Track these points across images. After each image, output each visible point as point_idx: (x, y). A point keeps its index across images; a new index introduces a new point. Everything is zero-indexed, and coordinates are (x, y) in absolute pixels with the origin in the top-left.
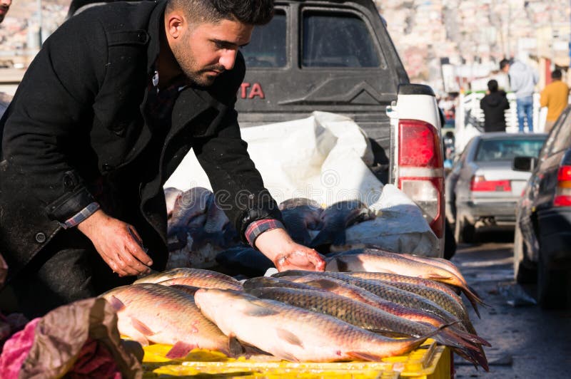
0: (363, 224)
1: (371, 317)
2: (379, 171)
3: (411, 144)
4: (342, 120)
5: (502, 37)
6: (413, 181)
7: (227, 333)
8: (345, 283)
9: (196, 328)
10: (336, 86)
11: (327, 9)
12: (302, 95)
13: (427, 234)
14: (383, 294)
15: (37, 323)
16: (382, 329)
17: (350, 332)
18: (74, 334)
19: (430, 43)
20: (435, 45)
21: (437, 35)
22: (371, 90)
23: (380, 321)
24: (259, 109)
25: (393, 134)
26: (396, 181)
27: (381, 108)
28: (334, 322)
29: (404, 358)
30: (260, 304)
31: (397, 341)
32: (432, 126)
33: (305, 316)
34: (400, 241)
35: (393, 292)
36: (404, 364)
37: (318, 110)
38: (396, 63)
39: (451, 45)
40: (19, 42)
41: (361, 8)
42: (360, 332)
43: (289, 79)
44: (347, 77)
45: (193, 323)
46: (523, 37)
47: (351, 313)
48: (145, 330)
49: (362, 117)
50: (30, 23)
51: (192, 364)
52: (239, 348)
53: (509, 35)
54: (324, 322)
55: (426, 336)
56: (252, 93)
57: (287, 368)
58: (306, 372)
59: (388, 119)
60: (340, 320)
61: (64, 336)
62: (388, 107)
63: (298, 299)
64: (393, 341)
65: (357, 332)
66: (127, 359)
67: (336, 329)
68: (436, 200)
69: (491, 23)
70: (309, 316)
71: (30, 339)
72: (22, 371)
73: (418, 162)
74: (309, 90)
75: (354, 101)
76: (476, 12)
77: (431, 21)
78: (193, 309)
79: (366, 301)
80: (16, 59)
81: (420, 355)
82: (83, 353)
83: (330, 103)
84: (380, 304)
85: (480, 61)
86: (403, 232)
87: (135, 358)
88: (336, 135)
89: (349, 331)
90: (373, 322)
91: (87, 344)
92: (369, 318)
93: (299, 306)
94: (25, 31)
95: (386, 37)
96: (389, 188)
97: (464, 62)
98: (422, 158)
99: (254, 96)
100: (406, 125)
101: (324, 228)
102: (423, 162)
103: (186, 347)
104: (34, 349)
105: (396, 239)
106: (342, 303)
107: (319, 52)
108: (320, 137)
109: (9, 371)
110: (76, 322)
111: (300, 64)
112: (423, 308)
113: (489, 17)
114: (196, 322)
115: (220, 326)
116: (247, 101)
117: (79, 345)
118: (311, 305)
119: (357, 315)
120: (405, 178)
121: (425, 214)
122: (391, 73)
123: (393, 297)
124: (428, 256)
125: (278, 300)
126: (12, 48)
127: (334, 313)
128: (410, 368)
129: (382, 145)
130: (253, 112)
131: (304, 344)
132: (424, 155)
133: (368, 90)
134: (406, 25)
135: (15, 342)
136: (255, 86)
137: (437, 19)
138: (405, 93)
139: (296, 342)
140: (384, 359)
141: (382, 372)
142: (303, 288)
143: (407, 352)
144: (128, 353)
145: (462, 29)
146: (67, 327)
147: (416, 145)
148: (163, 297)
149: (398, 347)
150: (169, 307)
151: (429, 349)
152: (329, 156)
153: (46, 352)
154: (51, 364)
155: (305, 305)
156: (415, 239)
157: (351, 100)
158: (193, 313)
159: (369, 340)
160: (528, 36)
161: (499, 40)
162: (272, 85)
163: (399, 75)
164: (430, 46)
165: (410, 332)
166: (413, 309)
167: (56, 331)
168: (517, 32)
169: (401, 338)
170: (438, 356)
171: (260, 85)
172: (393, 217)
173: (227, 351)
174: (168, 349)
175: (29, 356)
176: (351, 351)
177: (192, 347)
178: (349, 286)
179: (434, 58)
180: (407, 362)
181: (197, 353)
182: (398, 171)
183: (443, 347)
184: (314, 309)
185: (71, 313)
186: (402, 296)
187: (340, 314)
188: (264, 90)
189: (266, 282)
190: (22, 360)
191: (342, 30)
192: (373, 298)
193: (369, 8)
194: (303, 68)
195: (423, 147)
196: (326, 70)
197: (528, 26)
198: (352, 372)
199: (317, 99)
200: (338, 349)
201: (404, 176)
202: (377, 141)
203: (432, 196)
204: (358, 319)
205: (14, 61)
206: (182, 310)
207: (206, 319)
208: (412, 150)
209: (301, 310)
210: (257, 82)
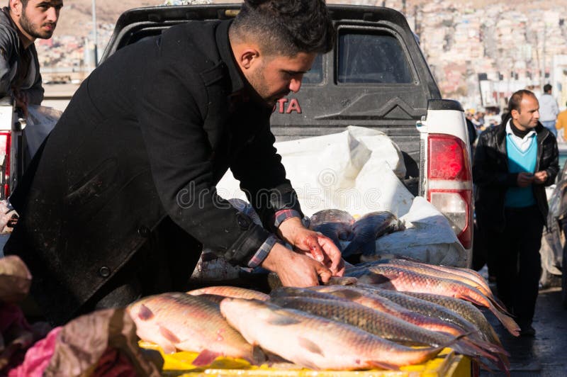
0: (393, 235)
1: (391, 327)
2: (410, 184)
3: (440, 158)
4: (376, 134)
5: (537, 54)
6: (442, 193)
7: (251, 341)
8: (368, 293)
9: (221, 336)
10: (369, 102)
11: (362, 27)
12: (337, 110)
13: (454, 245)
14: (403, 302)
15: (58, 333)
16: (401, 338)
17: (370, 341)
18: (94, 343)
19: (469, 59)
20: (474, 61)
21: (475, 52)
22: (404, 105)
23: (400, 330)
24: (297, 124)
25: (423, 148)
26: (426, 193)
27: (412, 122)
28: (354, 331)
29: (421, 367)
30: (282, 314)
31: (415, 350)
32: (461, 140)
33: (326, 325)
34: (428, 251)
35: (414, 301)
36: (420, 373)
37: (352, 125)
38: (428, 79)
39: (489, 62)
40: (76, 59)
41: (395, 26)
42: (379, 341)
43: (325, 95)
44: (381, 93)
45: (219, 332)
46: (558, 54)
47: (371, 323)
48: (173, 338)
49: (395, 131)
50: (86, 40)
51: (214, 371)
52: (262, 356)
53: (545, 52)
54: (344, 331)
55: (443, 345)
56: (290, 108)
59: (418, 133)
60: (361, 330)
61: (84, 344)
62: (418, 122)
63: (321, 308)
64: (411, 351)
65: (376, 342)
66: (146, 368)
67: (356, 338)
68: (464, 211)
69: (527, 40)
70: (330, 326)
71: (51, 348)
73: (447, 175)
74: (344, 105)
75: (388, 116)
76: (512, 30)
77: (469, 38)
78: (219, 318)
79: (389, 311)
80: (73, 76)
81: (436, 364)
82: (103, 362)
83: (364, 118)
84: (402, 314)
85: (517, 77)
86: (431, 243)
87: (154, 367)
88: (370, 148)
89: (368, 340)
90: (393, 332)
91: (107, 352)
92: (389, 327)
93: (321, 315)
94: (82, 49)
95: (419, 54)
96: (419, 200)
97: (501, 78)
98: (451, 171)
99: (291, 111)
100: (434, 140)
101: (354, 239)
102: (451, 176)
103: (211, 354)
104: (54, 358)
105: (424, 249)
106: (363, 313)
107: (354, 69)
108: (354, 151)
110: (95, 332)
111: (336, 80)
112: (442, 317)
113: (525, 34)
114: (221, 330)
115: (244, 335)
116: (284, 115)
117: (98, 353)
118: (333, 314)
119: (378, 324)
120: (434, 191)
121: (454, 225)
122: (423, 88)
123: (413, 305)
124: (455, 266)
125: (302, 309)
126: (69, 65)
127: (356, 323)
129: (414, 159)
130: (291, 126)
131: (325, 352)
132: (453, 169)
133: (401, 105)
134: (445, 42)
135: (37, 351)
136: (293, 101)
137: (475, 37)
138: (435, 108)
139: (316, 350)
140: (401, 369)
142: (327, 298)
143: (424, 362)
144: (147, 361)
145: (499, 46)
146: (87, 336)
147: (445, 159)
148: (190, 305)
149: (416, 356)
150: (196, 316)
151: (446, 358)
152: (363, 169)
153: (66, 361)
154: (71, 373)
155: (327, 314)
156: (443, 250)
157: (384, 115)
158: (218, 323)
159: (388, 349)
160: (563, 53)
161: (535, 57)
162: (309, 100)
163: (431, 92)
164: (469, 62)
165: (429, 342)
166: (434, 318)
167: (76, 340)
168: (552, 49)
170: (455, 365)
171: (297, 100)
172: (422, 228)
173: (250, 358)
174: (195, 357)
175: (50, 364)
176: (370, 359)
177: (218, 355)
178: (372, 296)
179: (472, 74)
180: (423, 371)
181: (222, 361)
182: (428, 184)
183: (461, 356)
184: (336, 318)
185: (91, 322)
186: (422, 305)
187: (361, 324)
188: (301, 105)
189: (291, 291)
190: (43, 368)
191: (376, 47)
192: (395, 307)
193: (402, 26)
194: (339, 83)
195: (452, 161)
196: (361, 86)
197: (563, 44)
199: (351, 114)
200: (357, 357)
201: (434, 188)
202: (409, 154)
203: (460, 208)
205: (72, 78)
206: (208, 318)
207: (231, 327)
208: (441, 164)
209: (322, 319)
210: (294, 98)
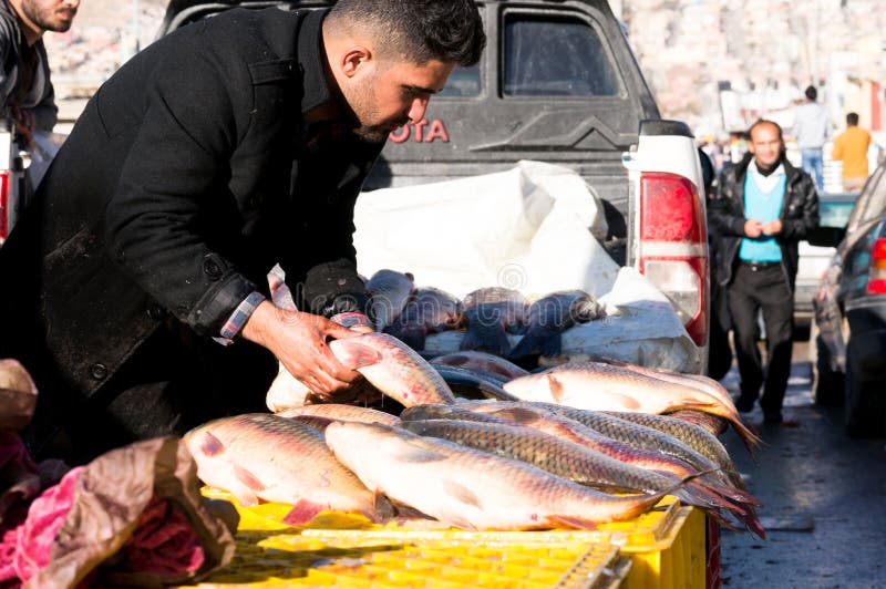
1: (584, 464)
2: (614, 248)
3: (658, 209)
4: (560, 174)
5: (807, 51)
6: (664, 262)
7: (372, 488)
8: (549, 413)
9: (327, 480)
10: (552, 124)
11: (539, 11)
12: (503, 137)
13: (681, 340)
14: (604, 429)
15: (78, 475)
16: (600, 481)
17: (553, 486)
18: (133, 491)
19: (702, 59)
20: (711, 62)
21: (713, 49)
22: (604, 129)
23: (598, 470)
24: (441, 158)
25: (633, 194)
26: (637, 262)
27: (617, 155)
28: (528, 471)
29: (629, 525)
30: (421, 445)
31: (620, 500)
32: (690, 181)
33: (485, 462)
34: (640, 350)
35: (620, 425)
36: (626, 534)
37: (526, 159)
38: (641, 90)
39: (734, 63)
41: (589, 9)
42: (566, 486)
43: (485, 114)
44: (569, 111)
45: (323, 473)
46: (838, 50)
47: (554, 457)
48: (253, 483)
49: (590, 169)
50: (123, 33)
51: (316, 532)
52: (391, 509)
53: (818, 48)
54: (514, 471)
55: (662, 492)
56: (430, 134)
57: (453, 540)
58: (481, 546)
59: (624, 171)
60: (538, 469)
61: (118, 493)
62: (625, 154)
63: (478, 437)
64: (614, 500)
65: (561, 486)
66: (212, 527)
67: (531, 482)
68: (695, 290)
69: (791, 30)
70: (491, 462)
71: (68, 498)
72: (55, 545)
73: (669, 235)
74: (514, 129)
75: (580, 145)
76: (769, 15)
77: (704, 28)
78: (323, 452)
79: (580, 440)
81: (653, 520)
82: (146, 519)
83: (544, 148)
84: (600, 444)
85: (776, 86)
86: (646, 337)
87: (224, 526)
88: (552, 195)
89: (550, 485)
90: (588, 471)
91: (152, 504)
92: (581, 464)
93: (478, 447)
94: (116, 46)
95: (626, 52)
96: (626, 273)
97: (752, 87)
98: (675, 229)
99: (433, 139)
100: (649, 181)
101: (529, 332)
102: (676, 235)
103: (312, 507)
104: (73, 512)
105: (634, 347)
106: (541, 443)
107: (528, 74)
108: (528, 199)
109: (35, 545)
110: (135, 473)
111: (501, 91)
112: (663, 449)
113: (789, 21)
114: (327, 471)
115: (362, 477)
116: (423, 146)
117: (138, 506)
118: (496, 446)
119: (564, 460)
120: (650, 258)
121: (679, 310)
122: (633, 103)
123: (618, 433)
124: (682, 372)
125: (448, 438)
126: (98, 70)
127: (530, 457)
128: (636, 539)
129: (620, 210)
130: (433, 161)
131: (484, 503)
132: (679, 224)
133: (600, 129)
134: (667, 34)
135: (46, 503)
136: (435, 123)
137: (712, 25)
138: (650, 133)
139: (472, 500)
141: (593, 546)
142: (487, 421)
143: (634, 516)
144: (213, 519)
145: (749, 40)
146: (121, 480)
147: (666, 210)
148: (280, 434)
149: (622, 507)
151: (668, 511)
152: (542, 227)
153: (91, 518)
154: (98, 535)
155: (488, 445)
156: (663, 348)
157: (574, 144)
158: (322, 459)
159: (579, 497)
160: (846, 49)
161: (803, 55)
162: (460, 123)
163: (645, 108)
164: (703, 65)
165: (642, 486)
166: (649, 452)
167: (105, 486)
168: (830, 43)
169: (628, 495)
170: (681, 521)
171: (443, 123)
172: (631, 315)
173: (370, 512)
174: (286, 511)
175: (66, 523)
176: (552, 513)
177: (321, 508)
178: (555, 417)
179: (709, 81)
180: (632, 531)
181: (327, 517)
182: (639, 247)
183: (690, 508)
184: (500, 452)
185: (128, 459)
186: (632, 432)
187: (538, 459)
188: (449, 131)
189: (432, 411)
190: (56, 529)
191: (562, 42)
192: (590, 435)
193: (601, 10)
194: (505, 96)
195: (677, 213)
196: (539, 100)
197: (846, 35)
198: (549, 546)
199: (524, 143)
200: (532, 511)
201: (649, 255)
202: (613, 203)
203: (689, 285)
204: (566, 467)
206: (307, 452)
207: (342, 466)
208: (661, 217)
209: (480, 453)
210: (437, 118)
